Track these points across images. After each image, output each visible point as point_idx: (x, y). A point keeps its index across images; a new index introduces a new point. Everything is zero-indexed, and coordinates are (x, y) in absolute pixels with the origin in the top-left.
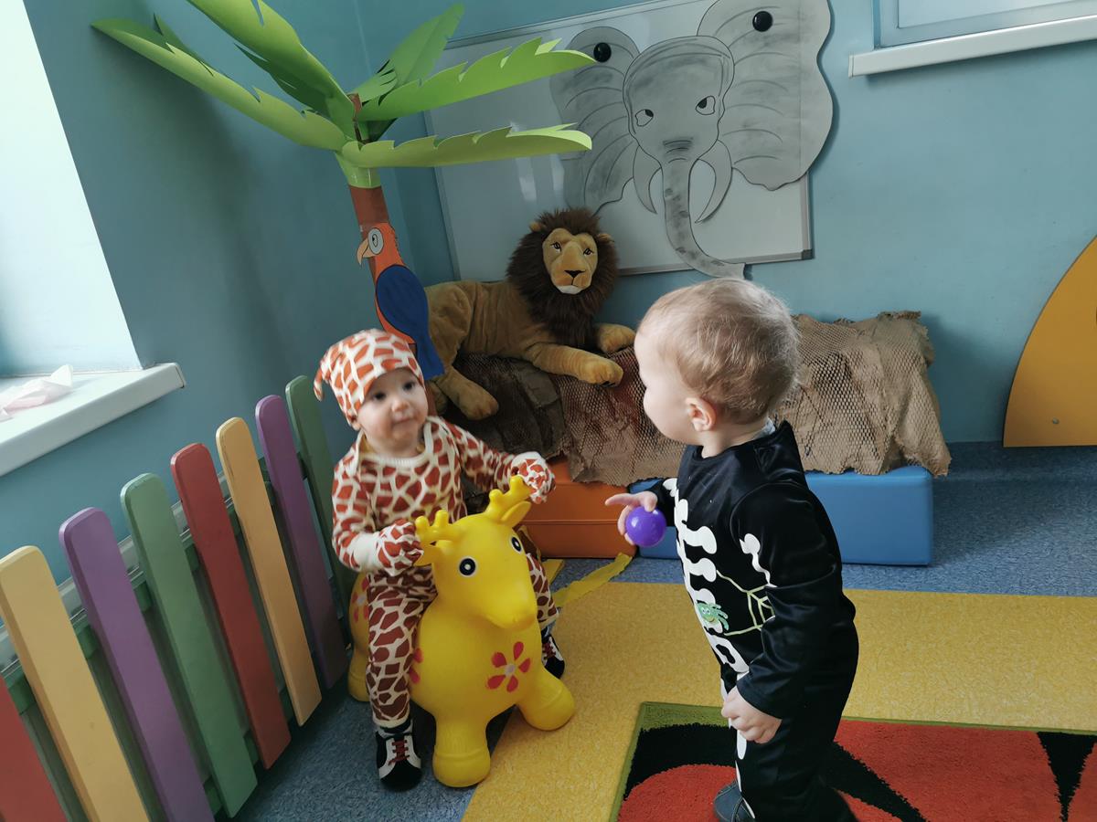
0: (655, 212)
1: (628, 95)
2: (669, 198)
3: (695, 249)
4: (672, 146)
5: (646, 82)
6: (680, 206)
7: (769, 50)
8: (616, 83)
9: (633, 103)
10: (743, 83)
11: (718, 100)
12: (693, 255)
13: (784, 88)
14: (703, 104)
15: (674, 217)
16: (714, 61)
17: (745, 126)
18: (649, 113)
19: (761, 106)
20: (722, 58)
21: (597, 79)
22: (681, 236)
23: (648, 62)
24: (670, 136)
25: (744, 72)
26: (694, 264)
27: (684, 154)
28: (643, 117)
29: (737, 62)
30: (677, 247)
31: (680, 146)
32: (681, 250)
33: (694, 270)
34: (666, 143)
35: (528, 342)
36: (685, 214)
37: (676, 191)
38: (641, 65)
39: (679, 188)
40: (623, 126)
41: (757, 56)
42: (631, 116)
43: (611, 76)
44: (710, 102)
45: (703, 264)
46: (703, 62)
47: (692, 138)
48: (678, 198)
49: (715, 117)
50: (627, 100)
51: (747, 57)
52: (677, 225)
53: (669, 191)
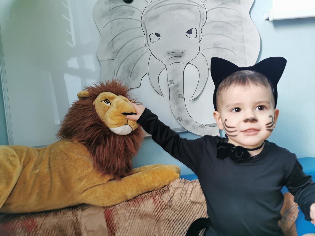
0: (163, 96)
1: (144, 23)
2: (171, 86)
3: (188, 118)
4: (173, 55)
5: (156, 17)
6: (178, 91)
7: (225, 7)
8: (137, 16)
9: (147, 28)
10: (212, 22)
11: (199, 30)
12: (187, 122)
13: (234, 27)
14: (190, 32)
15: (175, 98)
16: (196, 9)
17: (215, 46)
18: (158, 35)
19: (222, 35)
20: (199, 8)
21: (124, 13)
22: (180, 110)
23: (156, 6)
24: (171, 49)
25: (212, 16)
26: (188, 129)
27: (179, 60)
28: (154, 38)
29: (208, 11)
30: (177, 117)
31: (178, 55)
32: (180, 119)
33: (189, 132)
34: (168, 53)
36: (181, 96)
37: (176, 82)
38: (152, 7)
39: (178, 80)
40: (141, 42)
41: (218, 9)
42: (146, 36)
43: (133, 12)
44: (194, 31)
45: (194, 127)
46: (189, 9)
47: (184, 51)
48: (177, 86)
49: (197, 40)
50: (143, 26)
51: (213, 9)
52: (177, 103)
53: (172, 81)
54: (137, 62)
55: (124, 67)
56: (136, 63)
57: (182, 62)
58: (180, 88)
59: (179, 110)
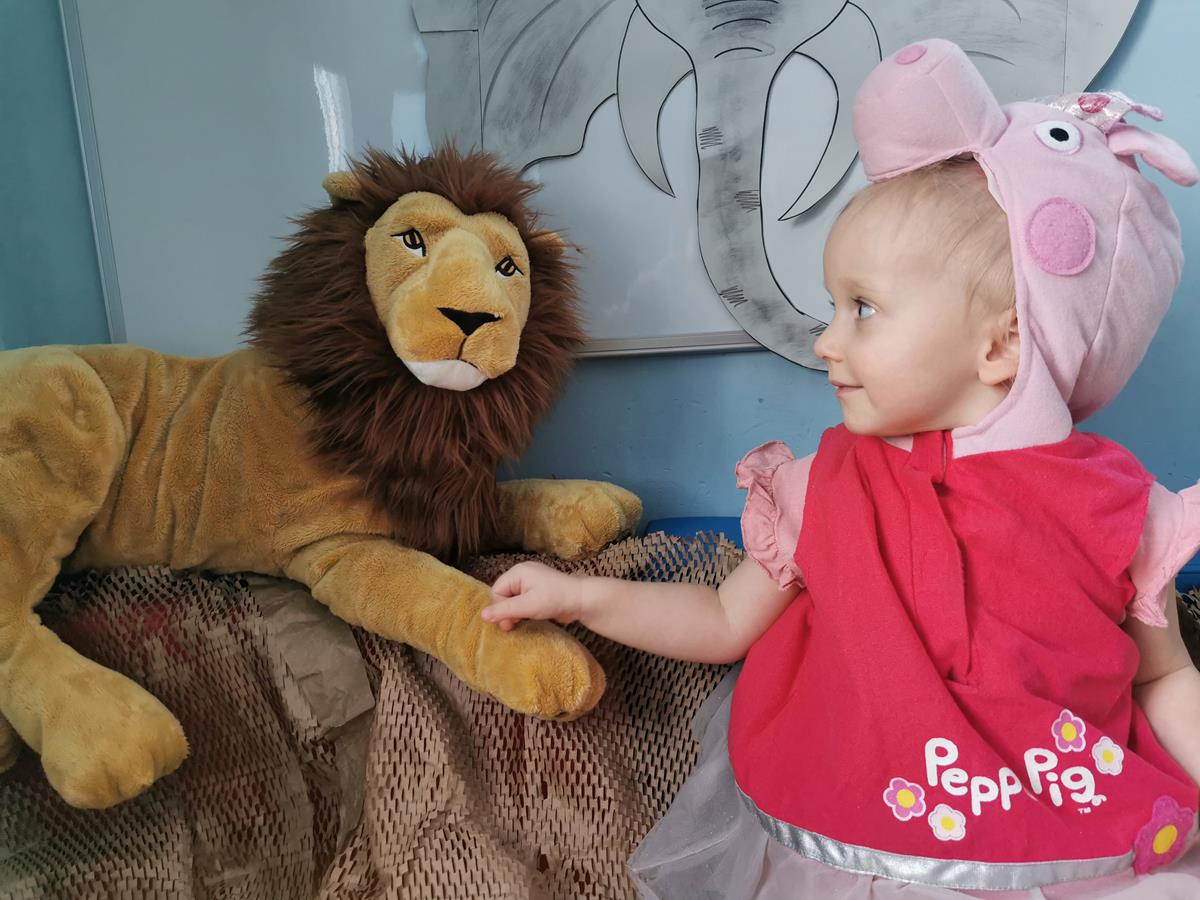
0: (671, 194)
2: (710, 152)
3: (770, 294)
4: (729, 13)
6: (737, 179)
12: (764, 311)
15: (720, 205)
22: (737, 257)
26: (765, 335)
27: (757, 35)
30: (723, 287)
32: (733, 296)
33: (764, 350)
34: (711, 6)
35: (302, 534)
36: (750, 201)
37: (730, 136)
39: (740, 128)
45: (790, 333)
48: (734, 154)
52: (728, 228)
53: (712, 134)
54: (573, 42)
55: (517, 66)
56: (570, 47)
57: (767, 44)
58: (747, 164)
59: (735, 256)
